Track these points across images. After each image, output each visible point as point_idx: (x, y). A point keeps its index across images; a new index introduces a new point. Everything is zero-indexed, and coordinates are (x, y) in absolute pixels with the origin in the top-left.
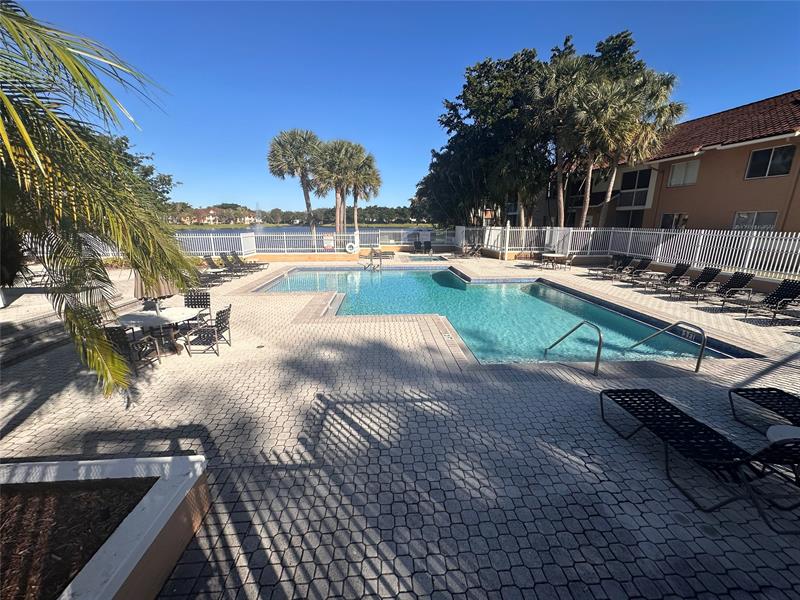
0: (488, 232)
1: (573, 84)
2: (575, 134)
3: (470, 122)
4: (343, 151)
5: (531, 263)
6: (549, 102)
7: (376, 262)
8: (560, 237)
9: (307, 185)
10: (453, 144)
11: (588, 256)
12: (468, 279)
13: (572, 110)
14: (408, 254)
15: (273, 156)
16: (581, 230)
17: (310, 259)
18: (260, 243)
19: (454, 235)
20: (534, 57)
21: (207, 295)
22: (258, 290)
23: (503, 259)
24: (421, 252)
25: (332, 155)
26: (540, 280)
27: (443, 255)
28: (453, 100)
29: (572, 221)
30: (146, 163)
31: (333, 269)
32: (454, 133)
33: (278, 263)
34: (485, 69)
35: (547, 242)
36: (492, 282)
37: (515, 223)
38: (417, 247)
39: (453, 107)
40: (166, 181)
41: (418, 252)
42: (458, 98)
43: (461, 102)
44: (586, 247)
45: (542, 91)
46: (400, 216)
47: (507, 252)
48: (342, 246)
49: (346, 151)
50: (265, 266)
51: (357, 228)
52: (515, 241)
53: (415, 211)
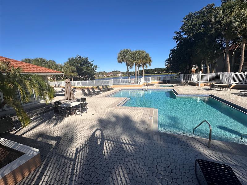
0: (192, 75)
1: (232, 12)
2: (233, 32)
3: (185, 36)
4: (137, 53)
6: (219, 22)
7: (146, 87)
8: (228, 76)
9: (128, 65)
10: (179, 46)
12: (177, 94)
13: (231, 22)
14: (161, 84)
15: (119, 58)
16: (239, 73)
17: (127, 86)
18: (114, 82)
19: (179, 77)
20: (212, 6)
21: (85, 98)
22: (107, 96)
23: (198, 86)
24: (165, 84)
25: (133, 55)
26: (211, 95)
27: (173, 85)
28: (178, 31)
29: (235, 69)
30: (92, 63)
32: (179, 42)
33: (117, 88)
34: (189, 17)
35: (221, 79)
36: (194, 96)
38: (164, 82)
39: (178, 33)
40: (96, 67)
41: (164, 84)
42: (180, 29)
43: (181, 30)
45: (215, 19)
46: (158, 71)
47: (200, 83)
48: (137, 82)
49: (138, 53)
50: (113, 89)
51: (143, 76)
52: (204, 79)
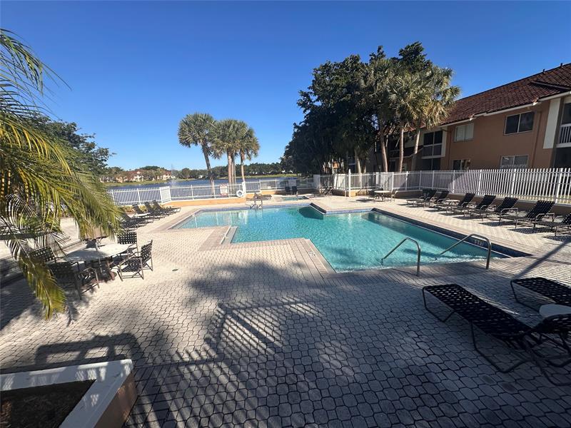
0: (336, 177)
1: (386, 76)
2: (391, 109)
3: (319, 104)
4: (232, 127)
5: (367, 198)
6: (371, 89)
7: (258, 203)
8: (386, 178)
9: (206, 151)
10: (309, 119)
11: (406, 191)
12: (324, 212)
13: (386, 94)
14: (281, 196)
15: (182, 132)
16: (400, 174)
17: (211, 203)
18: (174, 193)
19: (312, 181)
20: (358, 60)
21: (135, 234)
22: (173, 228)
23: (347, 196)
24: (290, 194)
25: (224, 130)
26: (374, 210)
27: (305, 195)
28: (307, 91)
29: (393, 168)
30: (89, 141)
31: (227, 210)
32: (308, 112)
33: (187, 207)
34: (326, 69)
35: (377, 183)
36: (341, 212)
37: (355, 171)
38: (287, 190)
39: (306, 95)
40: (104, 152)
41: (288, 194)
42: (309, 88)
43: (311, 91)
44: (404, 185)
45: (365, 82)
46: (273, 169)
47: (350, 191)
48: (234, 193)
49: (234, 127)
50: (178, 210)
51: (244, 179)
52: (355, 183)
53: (284, 165)
